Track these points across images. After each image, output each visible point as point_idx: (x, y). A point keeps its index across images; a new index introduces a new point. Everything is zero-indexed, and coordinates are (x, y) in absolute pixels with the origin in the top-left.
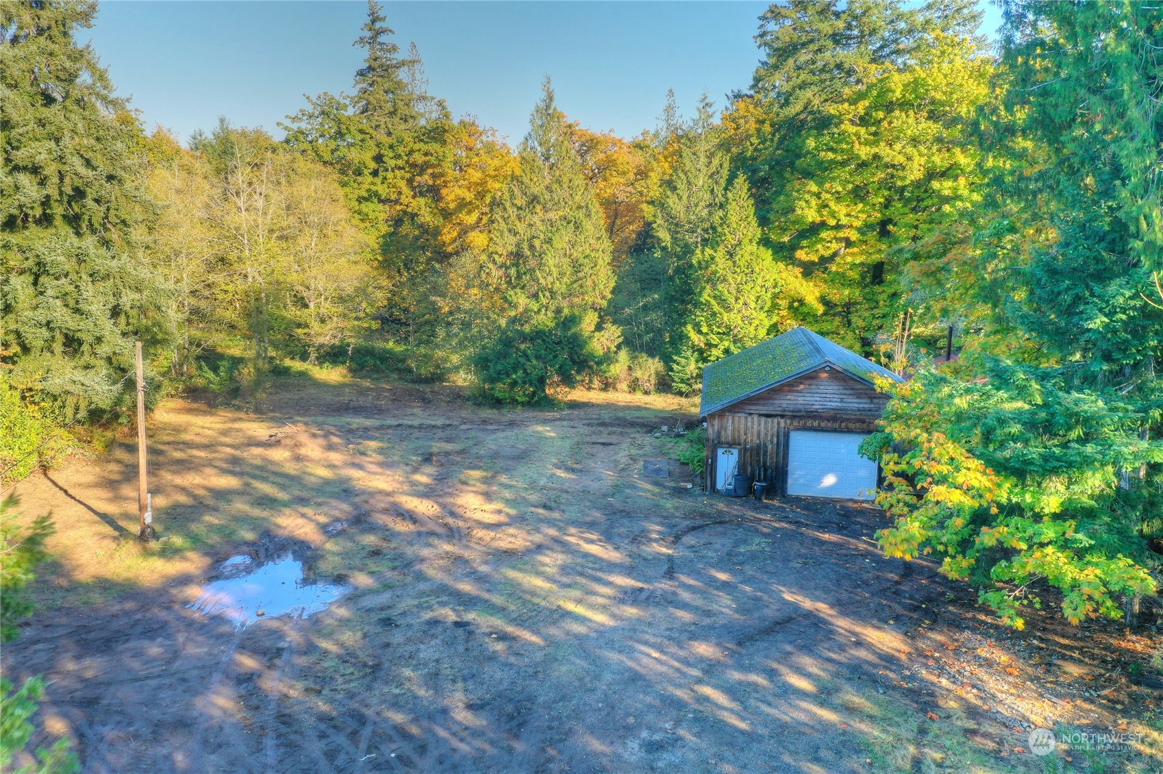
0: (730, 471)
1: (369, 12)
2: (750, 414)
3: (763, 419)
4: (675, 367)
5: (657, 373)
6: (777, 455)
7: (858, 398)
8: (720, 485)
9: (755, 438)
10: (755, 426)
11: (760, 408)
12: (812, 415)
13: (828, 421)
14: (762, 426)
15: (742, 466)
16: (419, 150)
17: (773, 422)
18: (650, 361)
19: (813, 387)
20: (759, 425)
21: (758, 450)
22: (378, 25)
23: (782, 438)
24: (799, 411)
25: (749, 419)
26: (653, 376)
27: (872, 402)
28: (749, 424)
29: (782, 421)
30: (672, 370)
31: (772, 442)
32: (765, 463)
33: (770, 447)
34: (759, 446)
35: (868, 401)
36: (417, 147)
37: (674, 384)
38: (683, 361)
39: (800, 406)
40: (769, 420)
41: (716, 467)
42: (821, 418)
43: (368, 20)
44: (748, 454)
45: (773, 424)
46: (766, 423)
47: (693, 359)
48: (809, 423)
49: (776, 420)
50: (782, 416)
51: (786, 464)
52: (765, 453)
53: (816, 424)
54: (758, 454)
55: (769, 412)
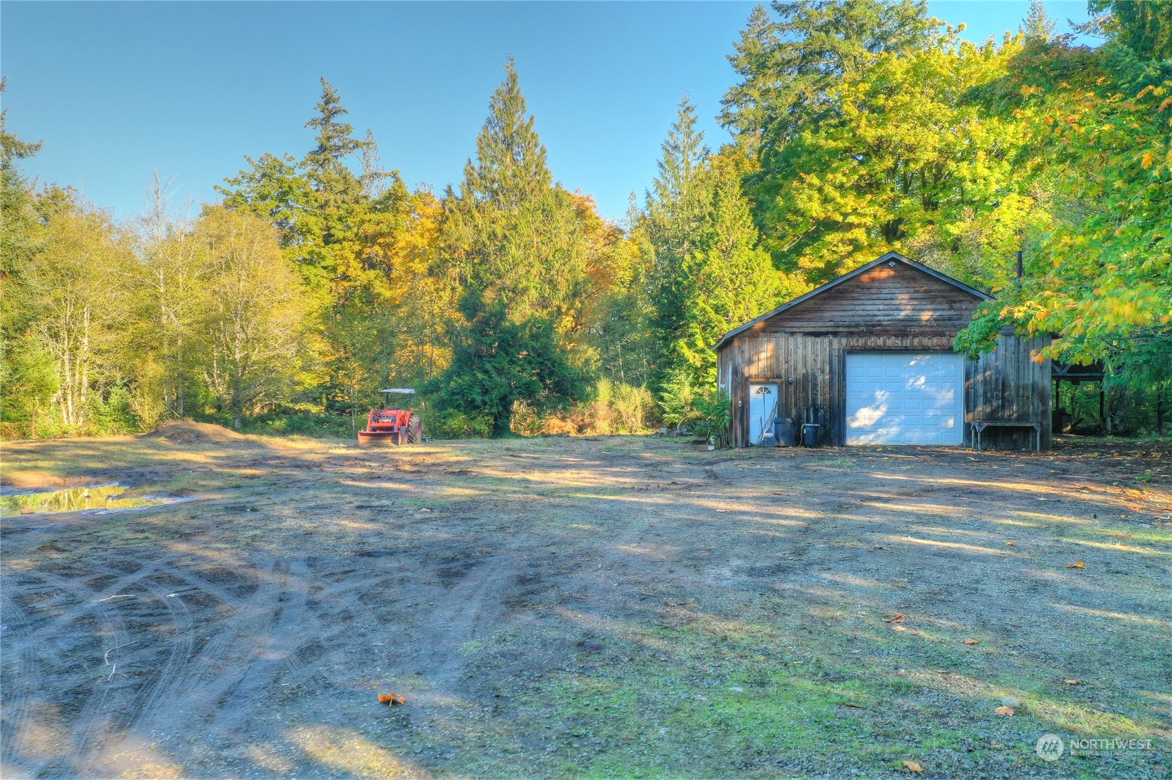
0: (767, 417)
1: (323, 94)
2: (792, 334)
3: (810, 339)
4: (665, 395)
5: (644, 406)
6: (831, 387)
7: (933, 303)
8: (754, 438)
9: (800, 366)
10: (800, 351)
11: (805, 324)
12: (872, 329)
13: (896, 336)
14: (809, 348)
15: (783, 408)
16: (370, 221)
17: (822, 344)
18: (635, 391)
19: (874, 291)
20: (805, 347)
21: (807, 382)
22: (330, 106)
23: (836, 365)
24: (857, 326)
25: (791, 340)
26: (640, 409)
27: (951, 308)
28: (792, 347)
29: (835, 341)
30: (662, 399)
31: (823, 372)
32: (814, 400)
33: (820, 378)
34: (805, 376)
35: (946, 306)
36: (367, 217)
37: (666, 415)
38: (676, 387)
39: (858, 319)
40: (818, 340)
41: (748, 411)
42: (886, 332)
43: (322, 102)
44: (792, 389)
45: (823, 344)
46: (813, 344)
47: (687, 383)
48: (872, 341)
49: (826, 340)
50: (835, 334)
51: (844, 401)
52: (815, 386)
53: (880, 342)
54: (805, 390)
55: (818, 330)
